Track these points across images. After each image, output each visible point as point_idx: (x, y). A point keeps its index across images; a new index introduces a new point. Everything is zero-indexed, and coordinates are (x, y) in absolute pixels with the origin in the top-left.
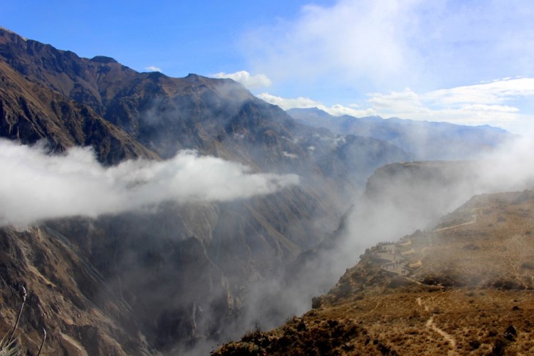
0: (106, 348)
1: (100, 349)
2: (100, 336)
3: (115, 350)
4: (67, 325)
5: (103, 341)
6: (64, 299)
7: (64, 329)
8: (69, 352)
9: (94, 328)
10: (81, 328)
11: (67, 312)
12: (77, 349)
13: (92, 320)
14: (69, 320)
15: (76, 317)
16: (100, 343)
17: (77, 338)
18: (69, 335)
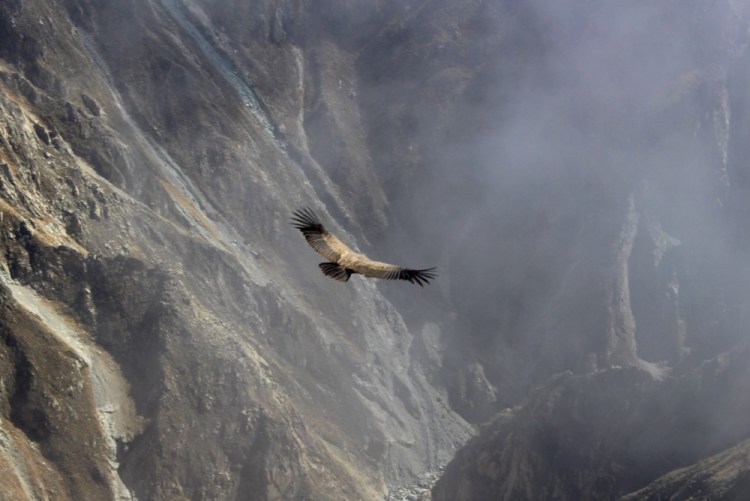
0: (194, 366)
1: (167, 369)
2: (174, 313)
3: (232, 377)
4: (33, 247)
5: (184, 333)
6: (38, 130)
7: (24, 262)
8: (37, 366)
9: (151, 273)
10: (94, 265)
11: (46, 189)
12: (71, 354)
13: (154, 238)
14: (48, 228)
15: (83, 216)
16: (171, 341)
17: (75, 311)
18: (43, 293)
